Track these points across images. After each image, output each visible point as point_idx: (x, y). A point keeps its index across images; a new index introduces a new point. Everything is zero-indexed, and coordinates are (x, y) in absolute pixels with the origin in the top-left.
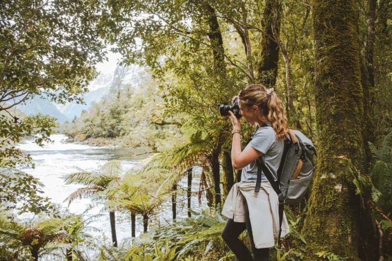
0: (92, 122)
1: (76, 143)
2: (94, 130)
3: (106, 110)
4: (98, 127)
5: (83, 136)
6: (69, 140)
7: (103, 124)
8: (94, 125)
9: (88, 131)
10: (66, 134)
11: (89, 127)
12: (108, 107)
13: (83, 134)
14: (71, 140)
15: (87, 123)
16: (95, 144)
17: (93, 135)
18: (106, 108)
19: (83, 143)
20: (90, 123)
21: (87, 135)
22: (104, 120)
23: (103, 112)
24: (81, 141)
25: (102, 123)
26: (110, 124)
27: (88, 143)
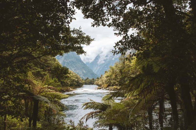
1: (102, 89)
2: (112, 82)
4: (114, 80)
5: (106, 85)
6: (99, 88)
8: (112, 79)
9: (108, 82)
10: (97, 84)
11: (109, 80)
12: (118, 68)
13: (106, 84)
15: (108, 78)
16: (113, 90)
17: (111, 85)
18: (118, 69)
19: (106, 89)
20: (109, 78)
21: (108, 84)
22: (117, 76)
23: (116, 71)
24: (105, 88)
25: (115, 77)
26: (120, 78)
27: (108, 89)
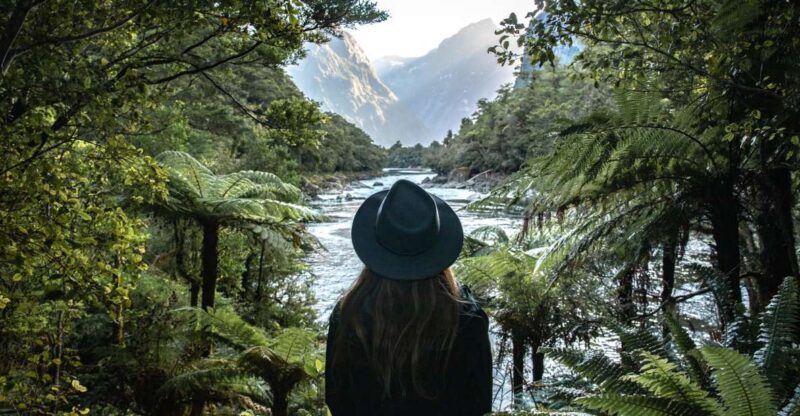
0: (481, 143)
1: (450, 184)
2: (486, 158)
3: (509, 116)
4: (492, 150)
5: (464, 171)
6: (439, 178)
7: (503, 145)
8: (486, 148)
9: (474, 160)
10: (432, 166)
11: (476, 152)
12: (512, 109)
13: (465, 165)
14: (442, 178)
15: (472, 143)
16: (487, 188)
17: (484, 167)
18: (509, 112)
19: (463, 184)
20: (477, 143)
21: (471, 167)
22: (504, 135)
23: (501, 119)
24: (459, 181)
25: (500, 142)
26: (516, 144)
27: (473, 185)
